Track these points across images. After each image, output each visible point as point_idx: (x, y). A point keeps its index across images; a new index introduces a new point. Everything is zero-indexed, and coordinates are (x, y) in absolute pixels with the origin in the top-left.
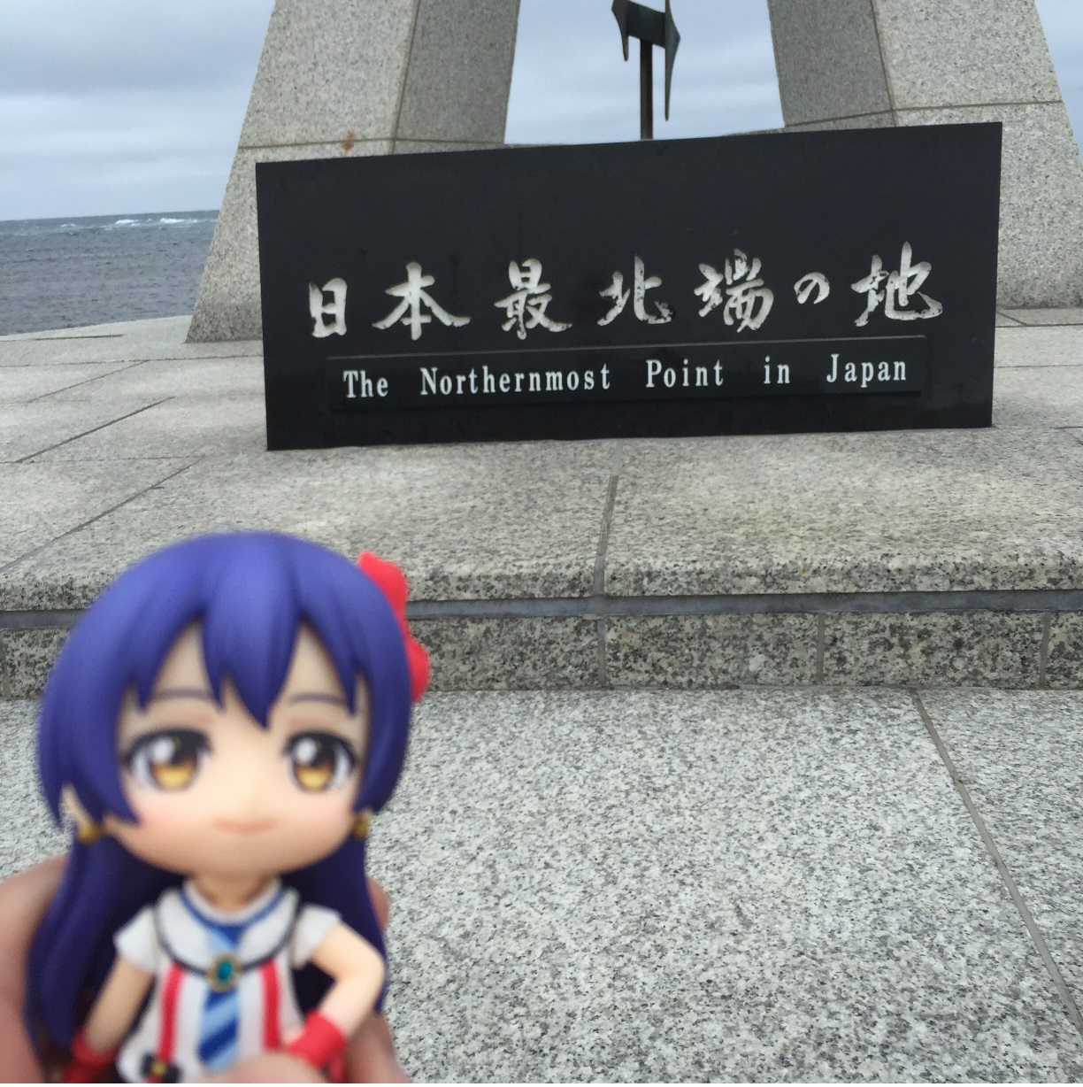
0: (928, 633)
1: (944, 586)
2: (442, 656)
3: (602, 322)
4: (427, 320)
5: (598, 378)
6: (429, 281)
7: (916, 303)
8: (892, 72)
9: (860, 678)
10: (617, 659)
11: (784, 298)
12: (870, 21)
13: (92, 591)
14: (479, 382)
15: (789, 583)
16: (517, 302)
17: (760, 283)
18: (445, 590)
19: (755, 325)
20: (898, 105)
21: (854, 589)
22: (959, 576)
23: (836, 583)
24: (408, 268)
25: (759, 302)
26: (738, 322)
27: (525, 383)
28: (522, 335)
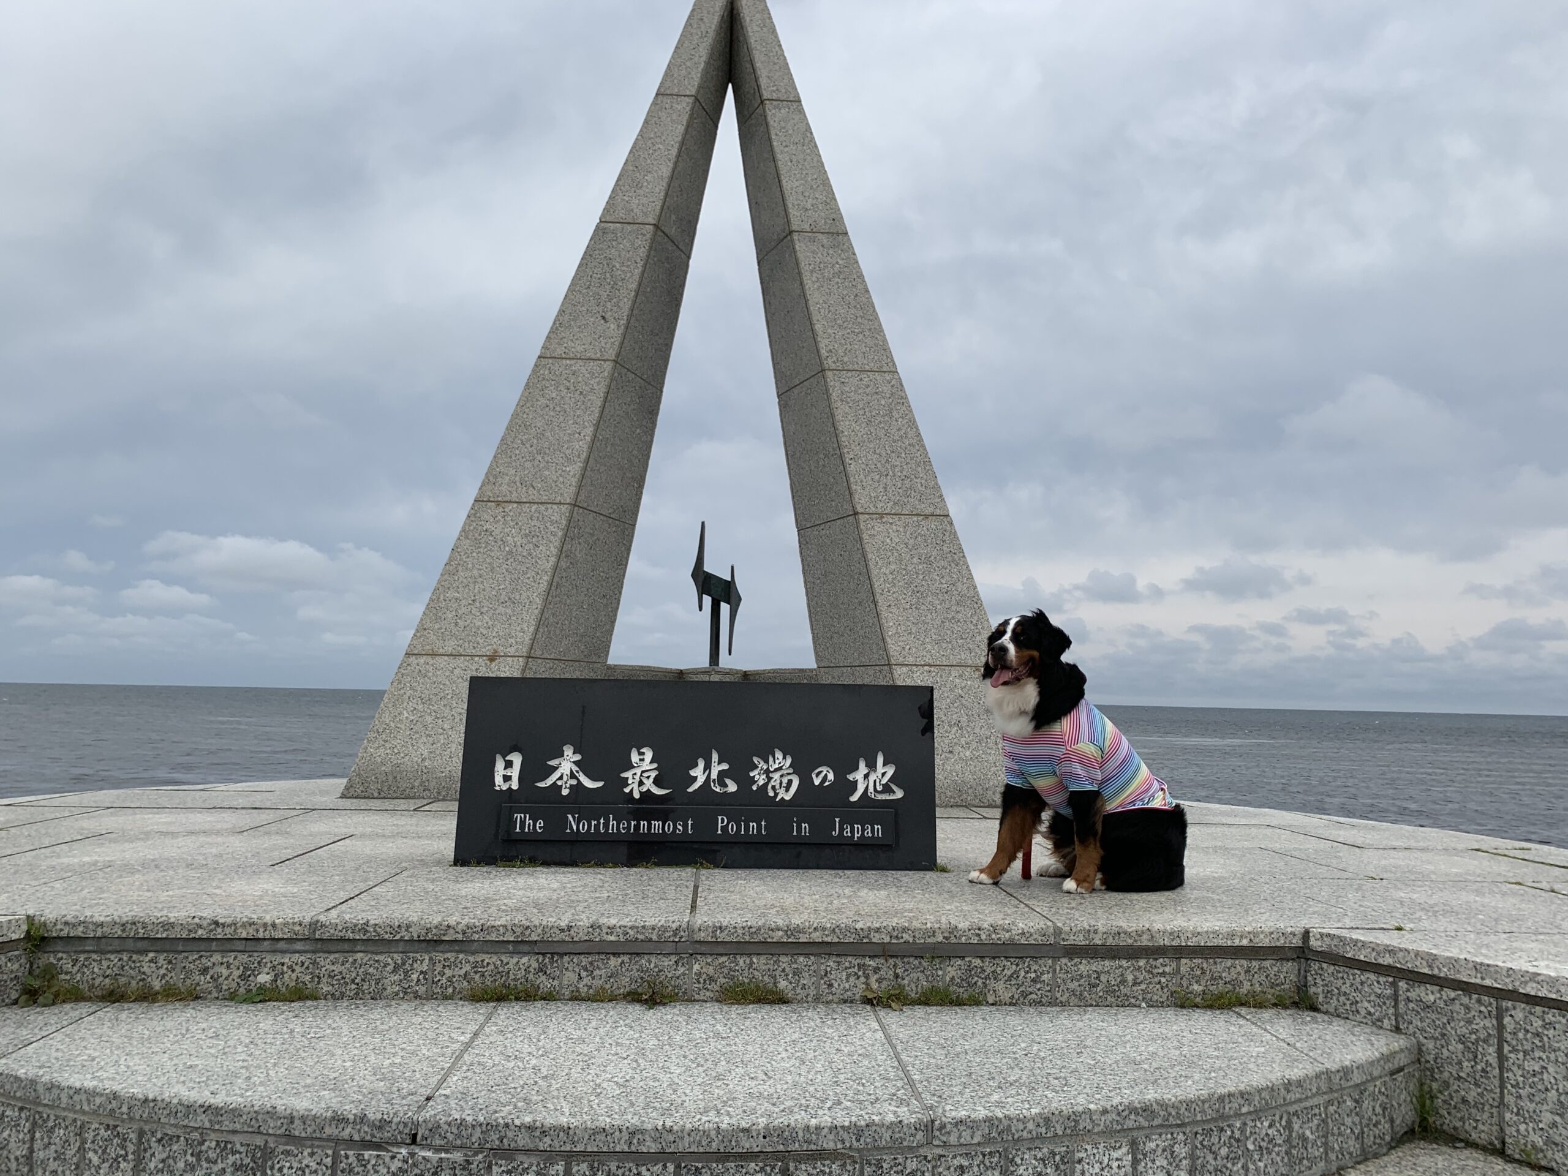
0: (879, 969)
1: (887, 939)
2: (593, 978)
3: (690, 790)
4: (574, 782)
5: (685, 826)
6: (578, 757)
7: (887, 789)
8: (889, 640)
9: (841, 997)
10: (699, 982)
11: (806, 781)
12: (873, 606)
13: (380, 927)
14: (606, 825)
15: (801, 935)
16: (635, 774)
17: (791, 771)
18: (599, 935)
19: (788, 797)
20: (893, 662)
21: (836, 940)
22: (895, 934)
23: (827, 936)
24: (565, 748)
25: (790, 782)
26: (776, 794)
27: (637, 827)
28: (637, 795)
